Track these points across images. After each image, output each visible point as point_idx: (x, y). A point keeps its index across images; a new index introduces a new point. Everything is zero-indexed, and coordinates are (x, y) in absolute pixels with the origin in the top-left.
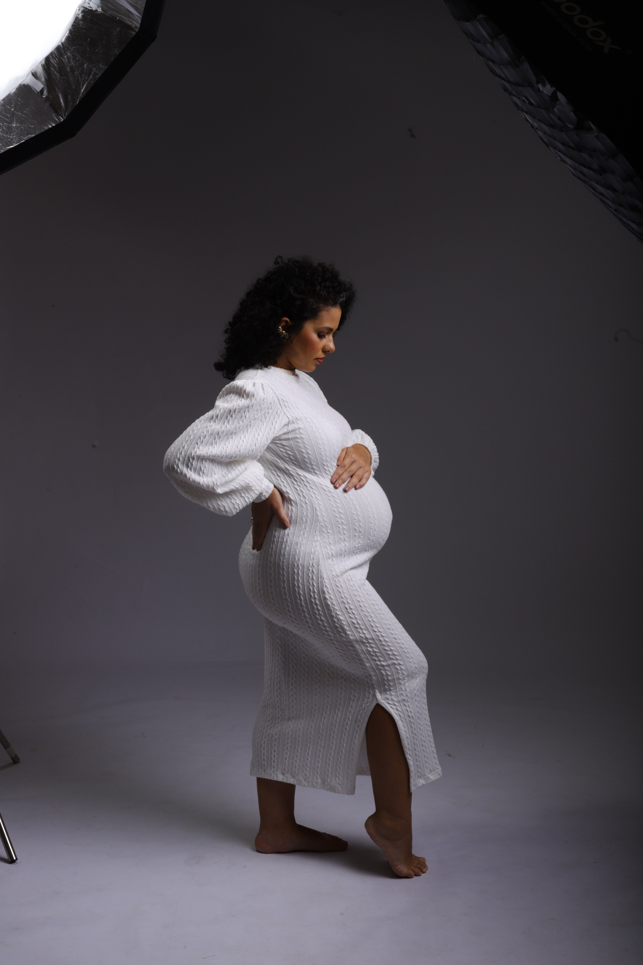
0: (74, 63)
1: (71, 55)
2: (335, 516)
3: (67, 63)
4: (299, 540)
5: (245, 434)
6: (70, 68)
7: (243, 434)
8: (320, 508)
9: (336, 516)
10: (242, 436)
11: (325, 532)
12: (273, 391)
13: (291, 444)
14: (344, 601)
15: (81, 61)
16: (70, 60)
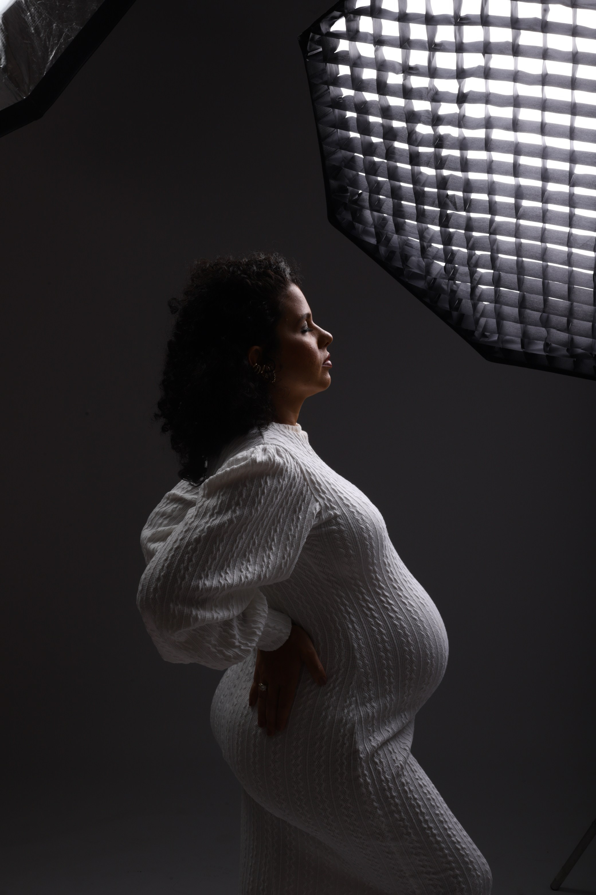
0: (39, 23)
1: (36, 12)
2: (379, 655)
3: (31, 23)
6: (35, 29)
8: (359, 645)
9: (381, 656)
11: (365, 681)
15: (48, 19)
16: (35, 18)
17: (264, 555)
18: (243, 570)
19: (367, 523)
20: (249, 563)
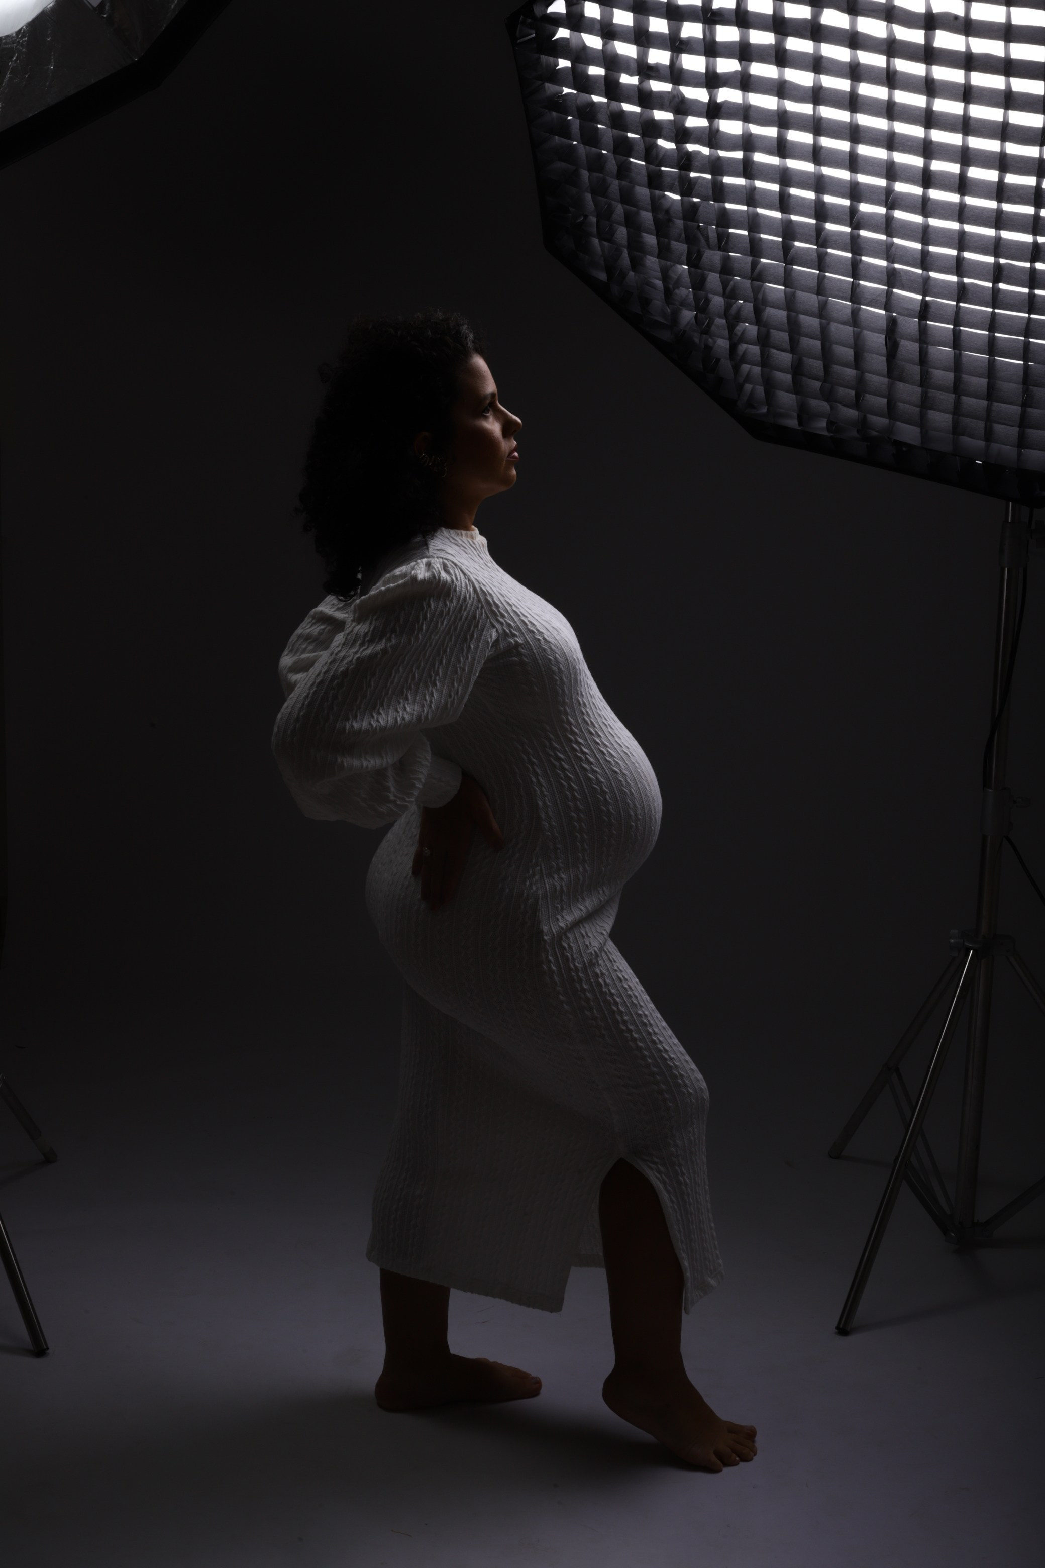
17: (426, 692)
18: (399, 710)
19: (557, 653)
20: (407, 702)
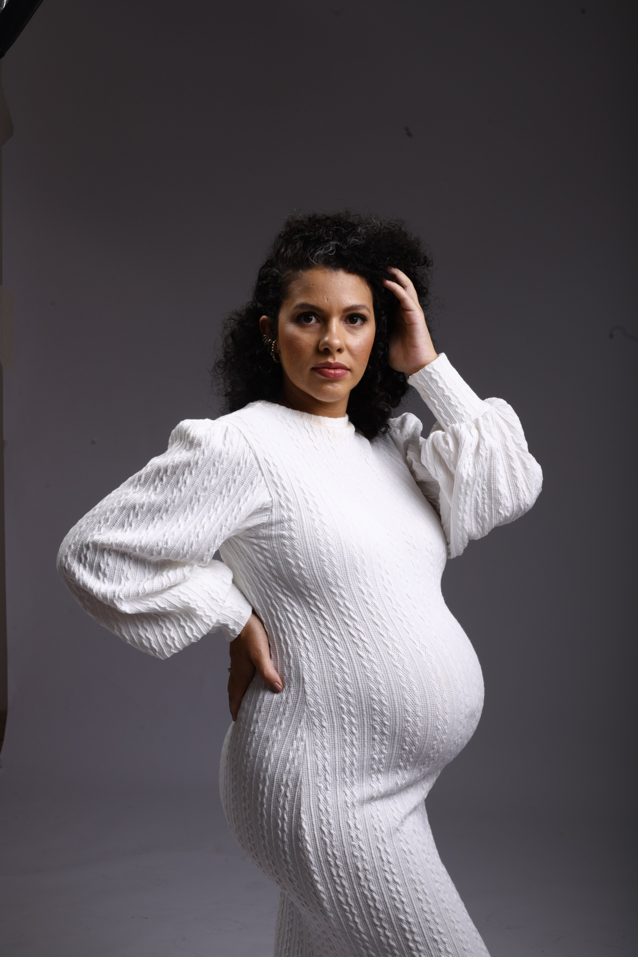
2: (337, 697)
4: (272, 732)
5: (188, 515)
7: (184, 513)
8: (311, 678)
9: (340, 699)
10: (181, 517)
11: (317, 724)
12: (248, 442)
13: (274, 547)
14: (330, 859)
